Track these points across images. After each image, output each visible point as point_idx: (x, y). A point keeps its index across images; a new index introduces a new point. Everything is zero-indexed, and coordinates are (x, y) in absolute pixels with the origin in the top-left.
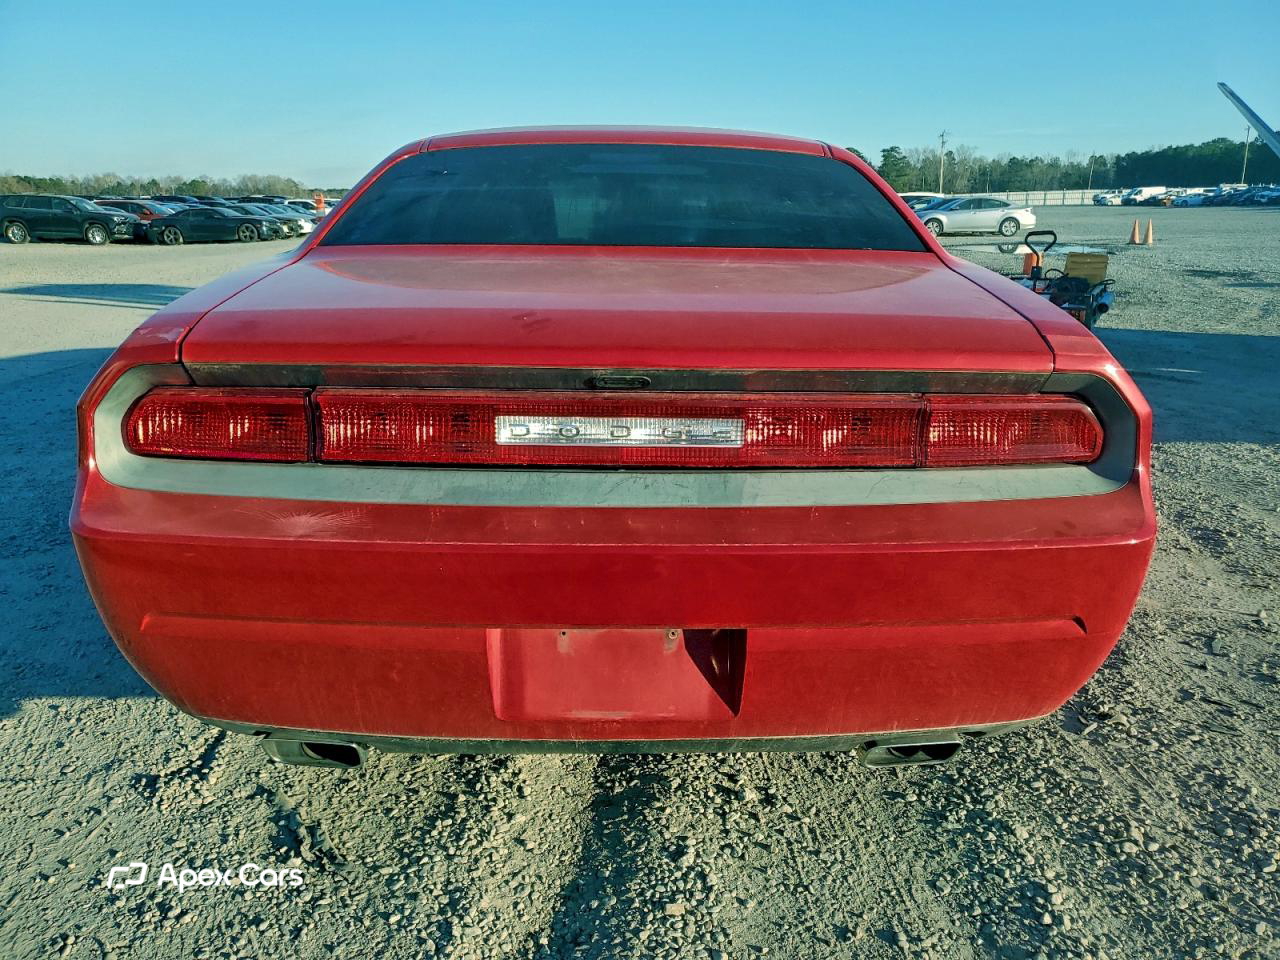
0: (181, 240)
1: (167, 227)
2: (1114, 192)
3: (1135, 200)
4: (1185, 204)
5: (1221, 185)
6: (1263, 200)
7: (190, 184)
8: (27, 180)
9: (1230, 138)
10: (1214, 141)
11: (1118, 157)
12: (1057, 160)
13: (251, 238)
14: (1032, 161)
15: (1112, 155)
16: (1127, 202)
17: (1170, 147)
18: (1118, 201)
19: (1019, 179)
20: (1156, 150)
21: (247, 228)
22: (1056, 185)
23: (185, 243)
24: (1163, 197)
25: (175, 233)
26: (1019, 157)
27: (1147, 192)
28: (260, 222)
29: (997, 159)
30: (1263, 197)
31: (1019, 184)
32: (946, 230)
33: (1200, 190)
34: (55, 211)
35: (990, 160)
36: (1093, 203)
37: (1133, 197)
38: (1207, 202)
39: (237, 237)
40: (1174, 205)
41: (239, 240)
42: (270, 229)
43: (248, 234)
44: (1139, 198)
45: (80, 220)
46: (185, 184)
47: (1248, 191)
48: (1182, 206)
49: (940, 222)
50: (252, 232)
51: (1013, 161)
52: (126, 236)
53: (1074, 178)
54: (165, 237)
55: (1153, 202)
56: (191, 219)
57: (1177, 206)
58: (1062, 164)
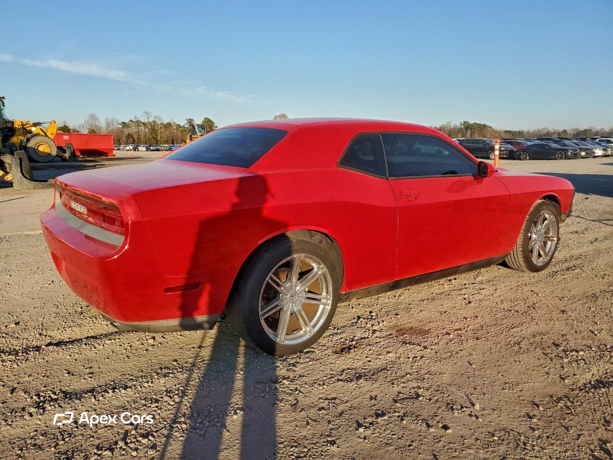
0: (528, 158)
1: (523, 152)
7: (583, 131)
8: (509, 132)
13: (561, 158)
21: (560, 153)
23: (530, 159)
25: (526, 155)
28: (567, 150)
34: (480, 145)
39: (554, 157)
41: (555, 159)
42: (572, 153)
43: (560, 156)
45: (488, 149)
46: (580, 131)
50: (563, 155)
52: (505, 156)
54: (521, 157)
56: (535, 148)
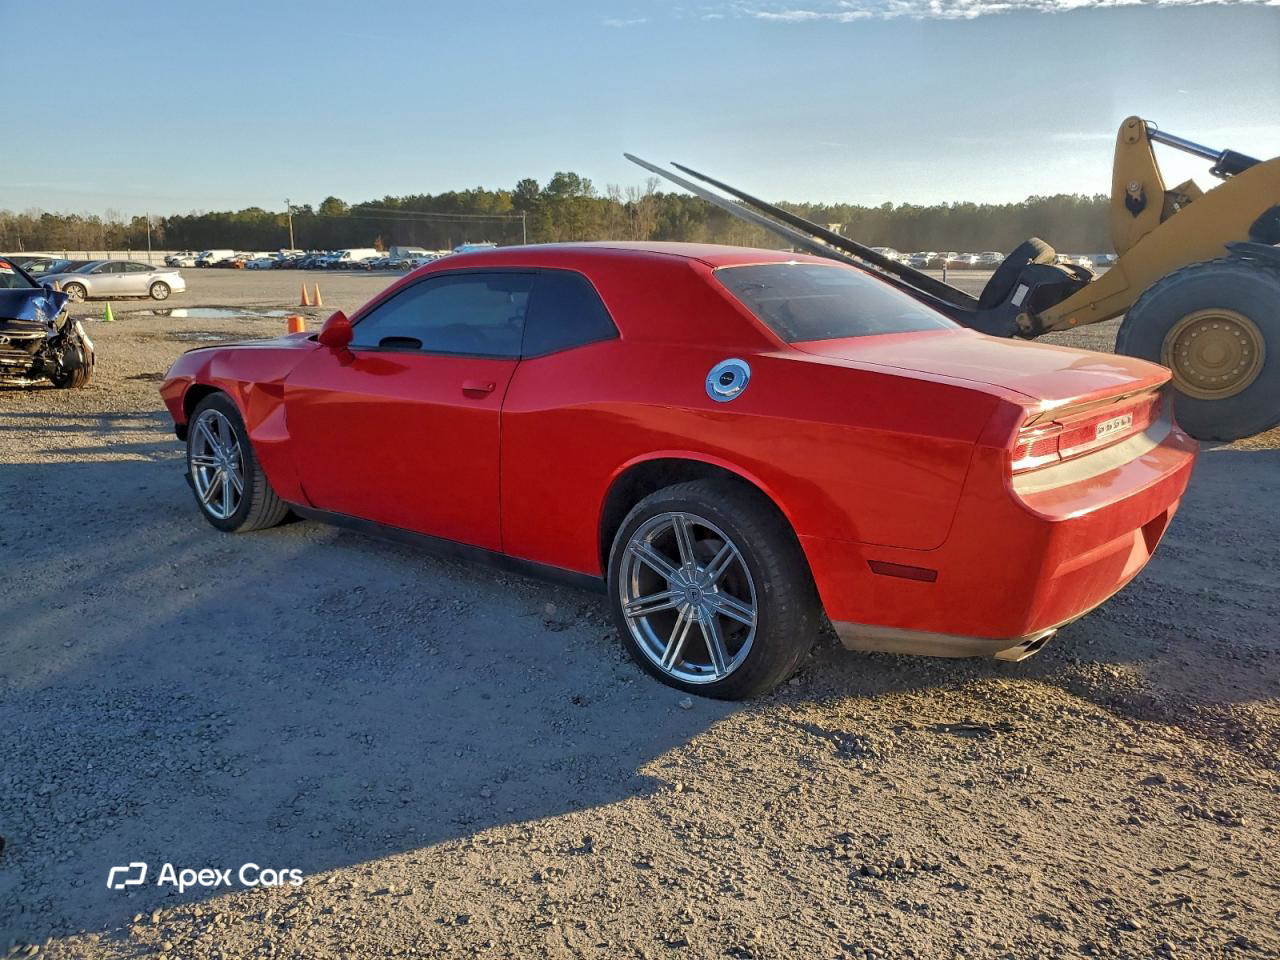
2: (184, 254)
3: (207, 262)
4: (257, 267)
5: (282, 251)
6: (324, 265)
9: (262, 207)
10: (248, 210)
11: (163, 220)
12: (96, 218)
14: (68, 218)
15: (155, 217)
16: (200, 264)
17: (212, 213)
18: (191, 263)
19: (57, 236)
20: (199, 215)
22: (102, 245)
24: (235, 259)
26: (52, 213)
27: (218, 255)
29: (25, 214)
30: (322, 262)
31: (58, 243)
32: (89, 295)
33: (265, 255)
35: (17, 215)
36: (165, 264)
37: (205, 259)
38: (278, 266)
40: (248, 267)
44: (211, 261)
47: (309, 256)
48: (253, 269)
49: (82, 287)
51: (45, 216)
53: (121, 238)
55: (224, 264)
57: (250, 268)
58: (103, 223)
